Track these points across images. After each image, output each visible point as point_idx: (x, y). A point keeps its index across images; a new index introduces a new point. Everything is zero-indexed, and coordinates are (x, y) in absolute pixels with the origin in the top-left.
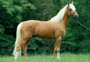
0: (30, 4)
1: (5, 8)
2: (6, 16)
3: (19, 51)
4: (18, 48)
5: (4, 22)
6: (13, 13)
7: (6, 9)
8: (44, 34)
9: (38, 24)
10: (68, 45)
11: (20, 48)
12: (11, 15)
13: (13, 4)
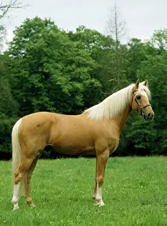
0: (93, 80)
1: (60, 85)
2: (61, 97)
3: (19, 183)
4: (17, 175)
5: (59, 104)
6: (70, 92)
7: (62, 87)
8: (71, 144)
9: (57, 120)
10: (146, 134)
11: (20, 176)
12: (67, 95)
13: (70, 81)
